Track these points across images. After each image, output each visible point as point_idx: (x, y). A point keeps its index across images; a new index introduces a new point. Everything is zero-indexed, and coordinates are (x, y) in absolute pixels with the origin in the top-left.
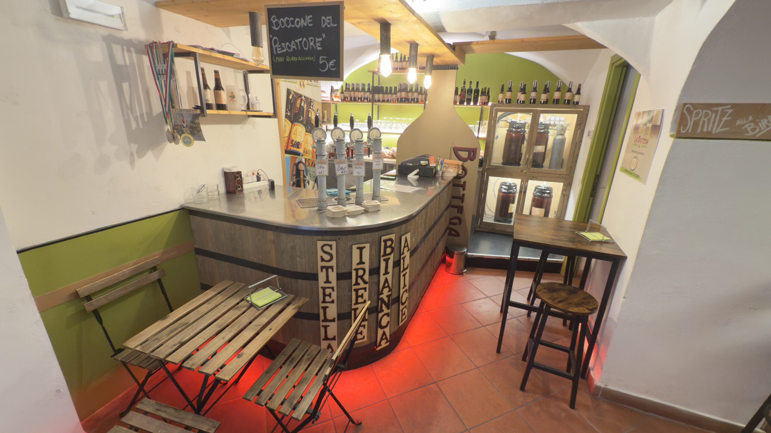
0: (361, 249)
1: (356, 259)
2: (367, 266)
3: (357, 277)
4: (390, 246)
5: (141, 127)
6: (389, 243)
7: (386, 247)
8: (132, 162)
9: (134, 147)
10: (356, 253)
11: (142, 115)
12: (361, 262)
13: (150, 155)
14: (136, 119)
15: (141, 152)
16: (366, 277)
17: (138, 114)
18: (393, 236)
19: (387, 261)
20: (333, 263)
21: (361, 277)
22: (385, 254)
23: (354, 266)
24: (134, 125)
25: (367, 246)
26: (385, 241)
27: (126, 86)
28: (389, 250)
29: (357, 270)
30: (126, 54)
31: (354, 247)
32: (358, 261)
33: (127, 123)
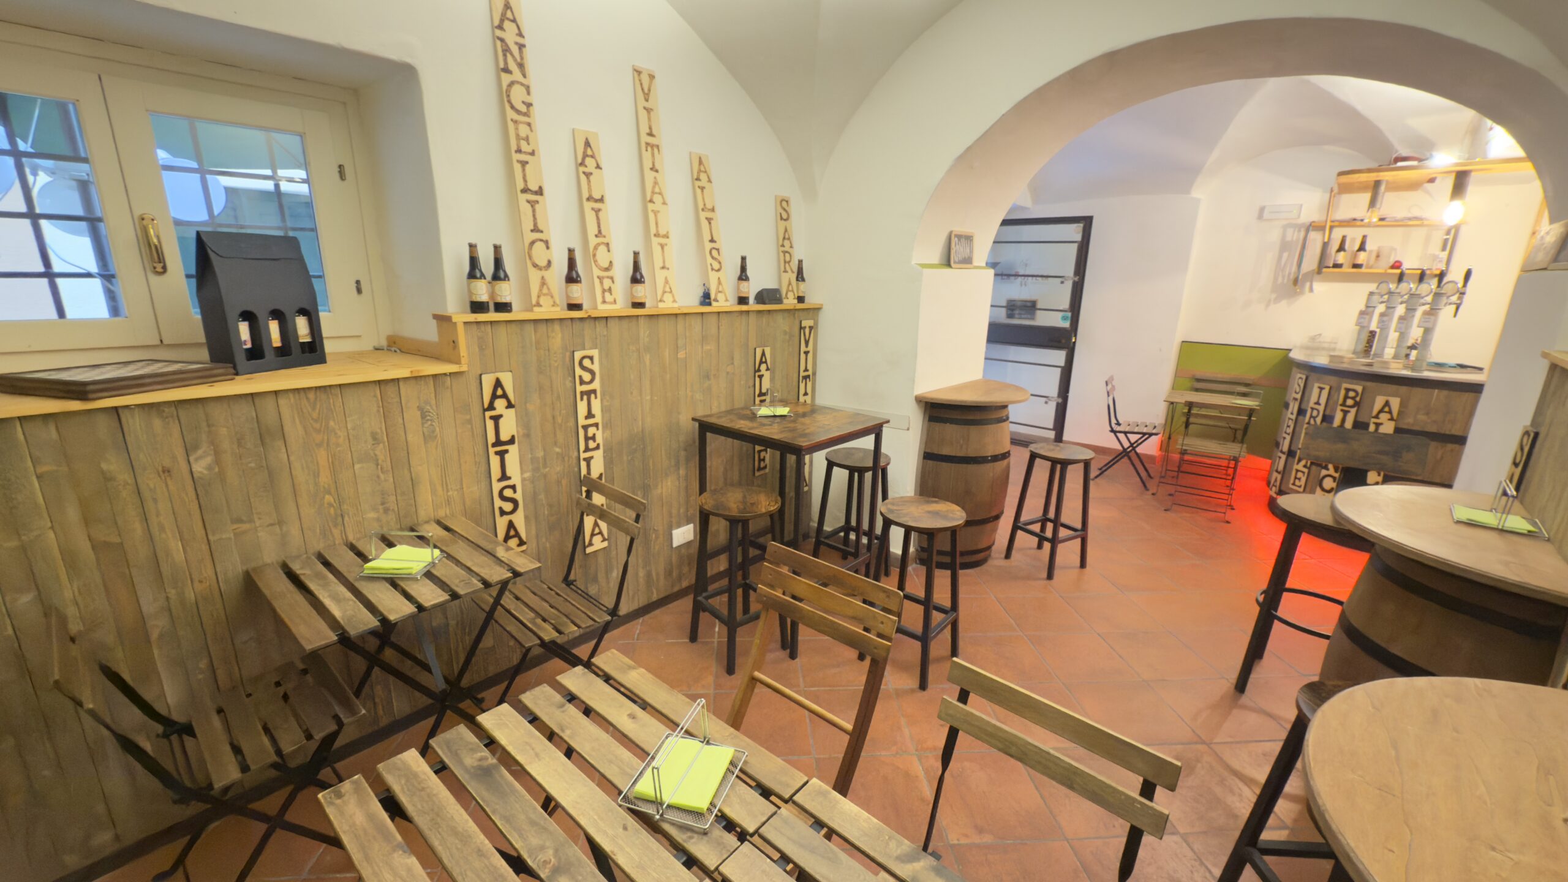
0: (1321, 389)
1: (1314, 398)
2: (1321, 408)
3: (1311, 417)
4: (1353, 398)
5: (1286, 281)
6: (1352, 394)
7: (1346, 397)
8: (1268, 305)
9: (1274, 296)
10: (1316, 391)
11: (1290, 274)
12: (1318, 403)
13: (1284, 302)
14: (1283, 277)
15: (1277, 300)
16: (1319, 420)
17: (1287, 273)
18: (1359, 389)
19: (1345, 413)
20: (1298, 396)
21: (1315, 418)
22: (1344, 404)
23: (1311, 404)
24: (1280, 280)
25: (1327, 388)
26: (1348, 390)
27: (1285, 255)
28: (1350, 402)
29: (1313, 409)
30: (1296, 233)
31: (1316, 385)
32: (1316, 400)
33: (1276, 279)
